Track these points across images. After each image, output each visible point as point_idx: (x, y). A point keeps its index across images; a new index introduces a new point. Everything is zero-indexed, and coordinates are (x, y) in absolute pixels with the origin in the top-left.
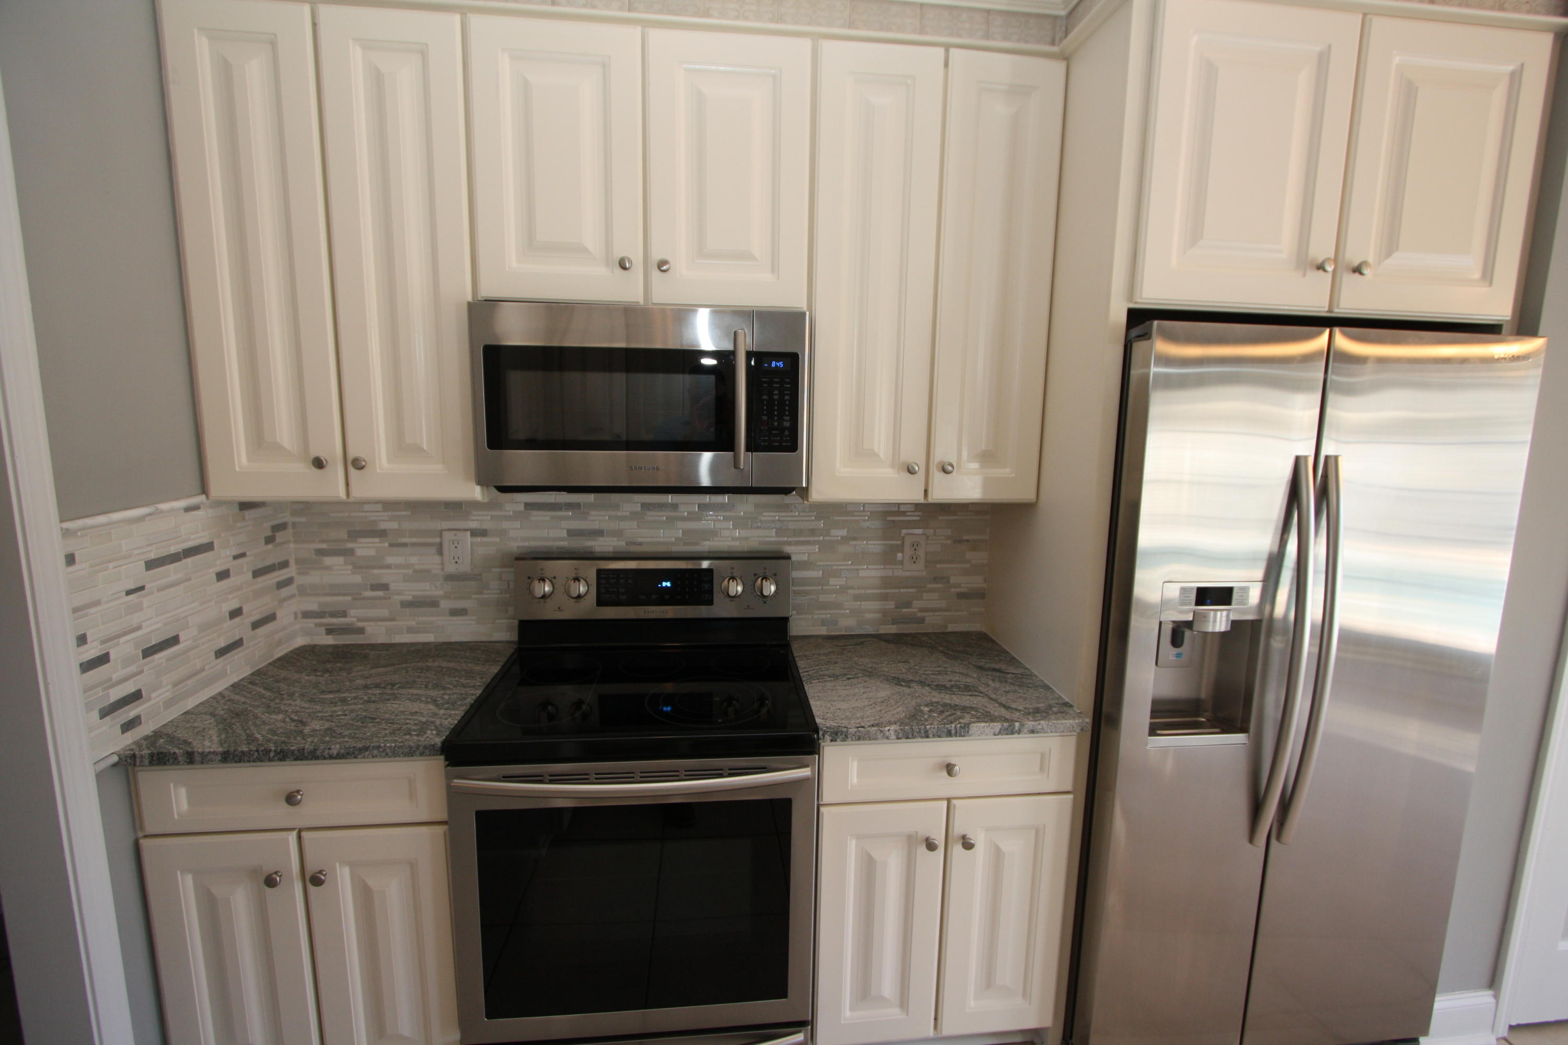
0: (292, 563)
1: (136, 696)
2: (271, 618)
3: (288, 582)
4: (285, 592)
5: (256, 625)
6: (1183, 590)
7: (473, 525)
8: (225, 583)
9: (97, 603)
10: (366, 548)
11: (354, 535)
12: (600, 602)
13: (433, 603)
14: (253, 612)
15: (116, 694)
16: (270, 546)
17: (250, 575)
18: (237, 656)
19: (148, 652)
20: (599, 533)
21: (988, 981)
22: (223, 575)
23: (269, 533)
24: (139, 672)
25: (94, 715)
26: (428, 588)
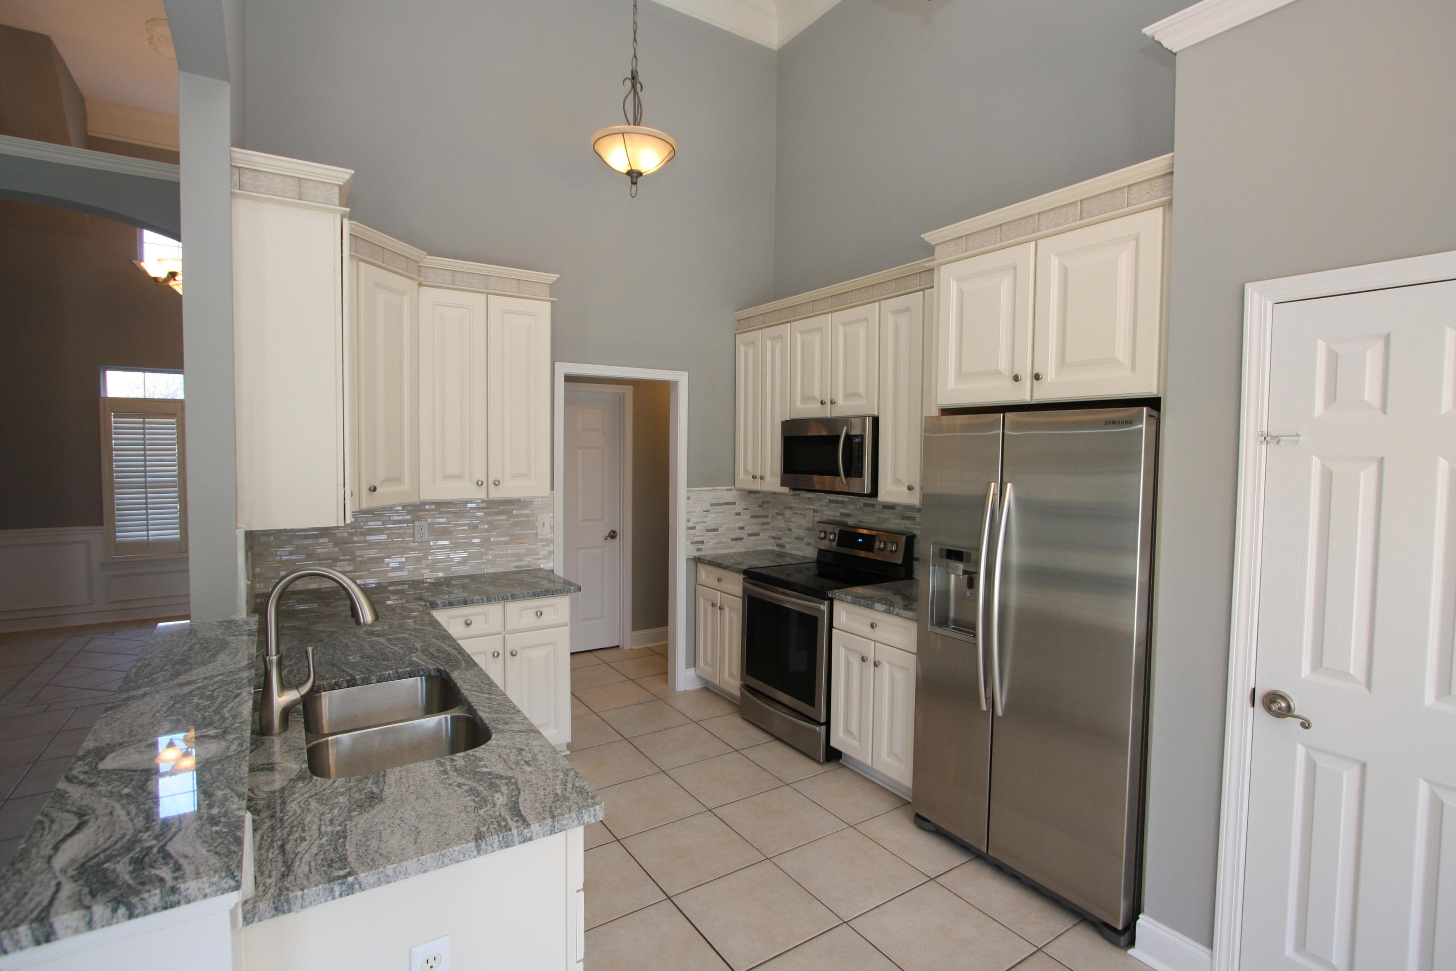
0: (770, 517)
1: (702, 542)
2: (757, 534)
3: (768, 523)
4: (765, 527)
5: (750, 535)
6: (941, 549)
7: (814, 507)
8: (738, 517)
9: (695, 512)
10: (788, 513)
11: (786, 508)
12: (838, 544)
13: (802, 539)
14: (749, 529)
15: (696, 539)
16: (760, 509)
17: (749, 517)
18: (740, 543)
19: (708, 531)
21: (891, 753)
22: (738, 514)
23: (760, 504)
24: (704, 536)
25: (689, 543)
26: (801, 533)
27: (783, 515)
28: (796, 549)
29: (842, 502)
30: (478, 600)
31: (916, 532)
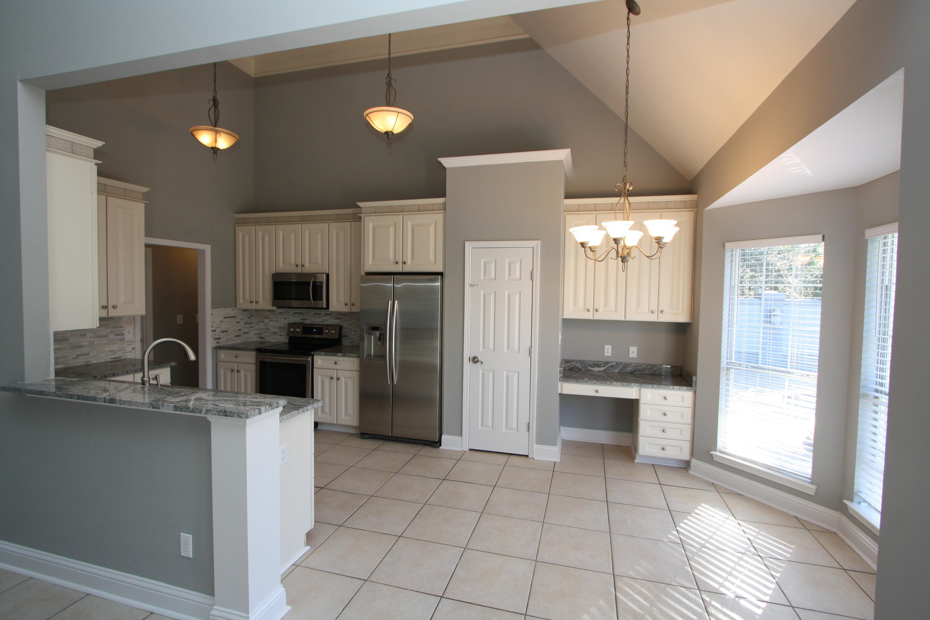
0: (253, 323)
1: (219, 338)
2: (248, 333)
3: (253, 327)
4: (252, 329)
5: (244, 333)
6: (369, 327)
7: (284, 317)
8: (238, 324)
9: (215, 322)
10: (266, 321)
11: (265, 318)
12: (302, 333)
13: (277, 333)
14: (244, 330)
15: (216, 337)
16: (249, 319)
17: (244, 323)
18: (239, 338)
19: (223, 332)
20: (306, 319)
21: (346, 413)
22: (238, 322)
23: (249, 316)
24: (220, 335)
25: (213, 339)
26: (276, 330)
27: (263, 322)
28: (273, 339)
29: (302, 313)
30: (121, 373)
31: (342, 324)
